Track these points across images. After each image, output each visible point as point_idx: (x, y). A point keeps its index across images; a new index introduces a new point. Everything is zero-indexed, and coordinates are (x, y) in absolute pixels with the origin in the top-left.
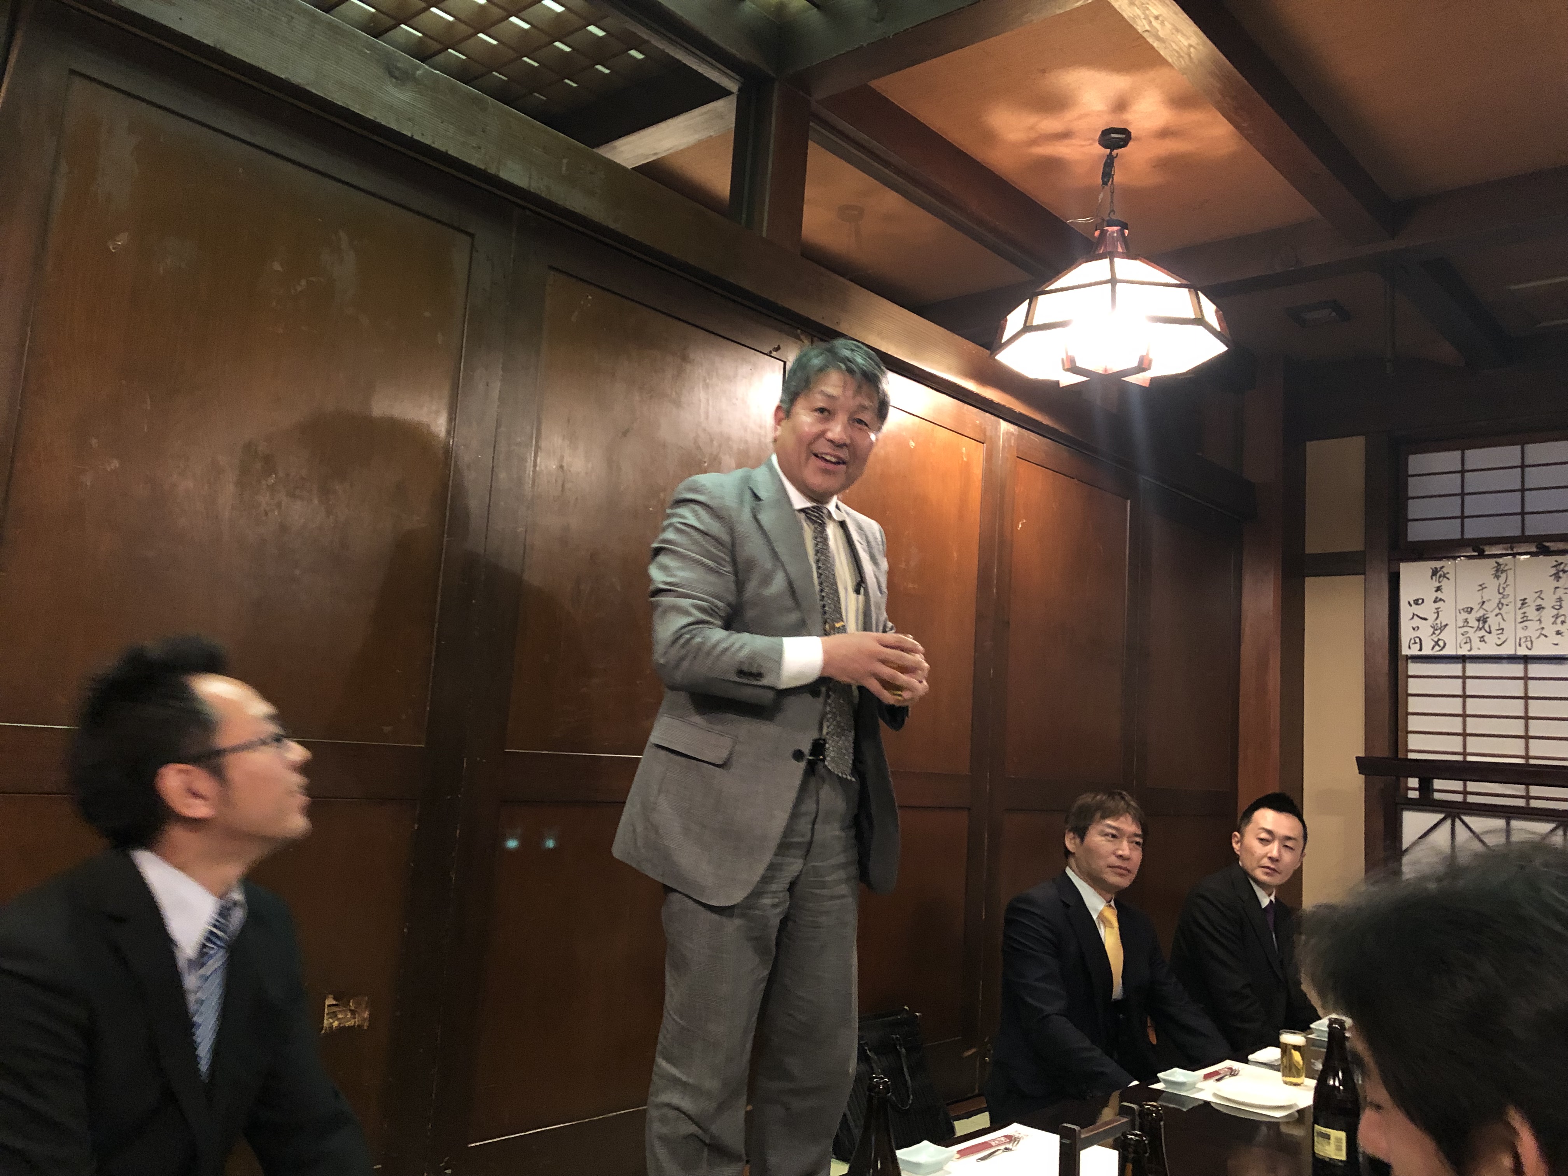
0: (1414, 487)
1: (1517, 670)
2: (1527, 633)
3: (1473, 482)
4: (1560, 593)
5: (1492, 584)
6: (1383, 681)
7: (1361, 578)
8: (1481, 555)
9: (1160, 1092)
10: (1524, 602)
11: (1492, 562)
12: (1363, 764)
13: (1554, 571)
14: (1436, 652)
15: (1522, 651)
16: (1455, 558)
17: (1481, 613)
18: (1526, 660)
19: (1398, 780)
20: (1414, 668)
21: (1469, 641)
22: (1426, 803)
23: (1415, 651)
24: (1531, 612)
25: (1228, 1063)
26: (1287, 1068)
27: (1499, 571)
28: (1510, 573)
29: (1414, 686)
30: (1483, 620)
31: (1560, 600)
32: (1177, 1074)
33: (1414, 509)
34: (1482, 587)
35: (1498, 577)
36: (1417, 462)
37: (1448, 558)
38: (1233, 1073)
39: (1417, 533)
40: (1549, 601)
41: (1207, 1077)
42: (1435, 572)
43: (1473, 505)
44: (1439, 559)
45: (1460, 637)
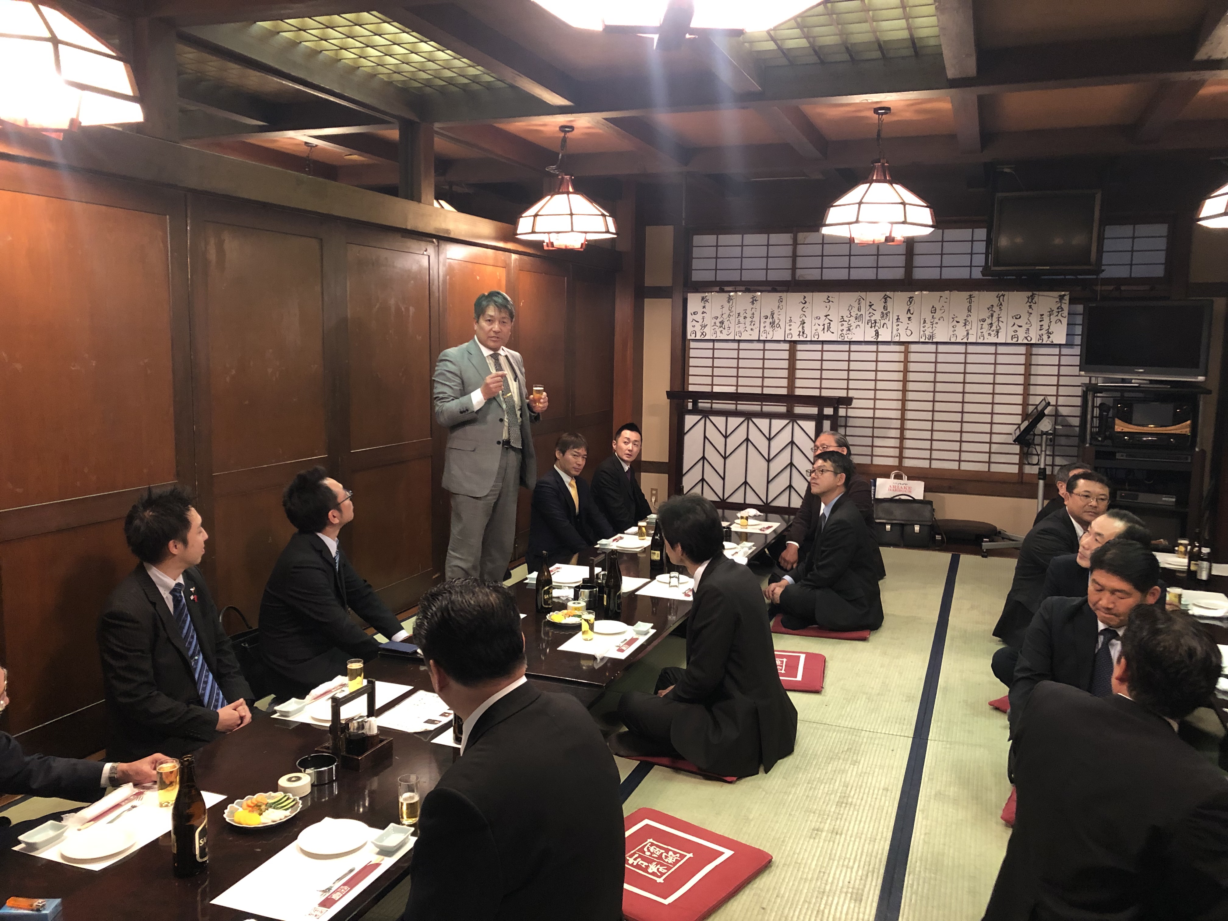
0: (696, 252)
1: (735, 345)
2: (740, 329)
3: (722, 252)
4: (753, 310)
5: (727, 306)
6: (679, 352)
7: (671, 300)
8: (722, 291)
9: (598, 548)
10: (739, 314)
11: (726, 295)
12: (669, 395)
13: (751, 300)
14: (702, 338)
15: (737, 338)
16: (711, 292)
17: (722, 319)
18: (739, 341)
19: (684, 402)
20: (693, 345)
21: (716, 333)
22: (695, 411)
23: (693, 337)
24: (741, 319)
25: (619, 535)
26: (640, 534)
27: (730, 299)
28: (734, 300)
29: (692, 353)
30: (722, 323)
31: (753, 314)
32: (603, 541)
33: (696, 264)
34: (722, 307)
35: (729, 302)
36: (698, 239)
37: (708, 292)
38: (621, 538)
39: (696, 276)
40: (749, 315)
41: (614, 540)
42: (703, 299)
43: (721, 264)
44: (705, 292)
45: (712, 331)
